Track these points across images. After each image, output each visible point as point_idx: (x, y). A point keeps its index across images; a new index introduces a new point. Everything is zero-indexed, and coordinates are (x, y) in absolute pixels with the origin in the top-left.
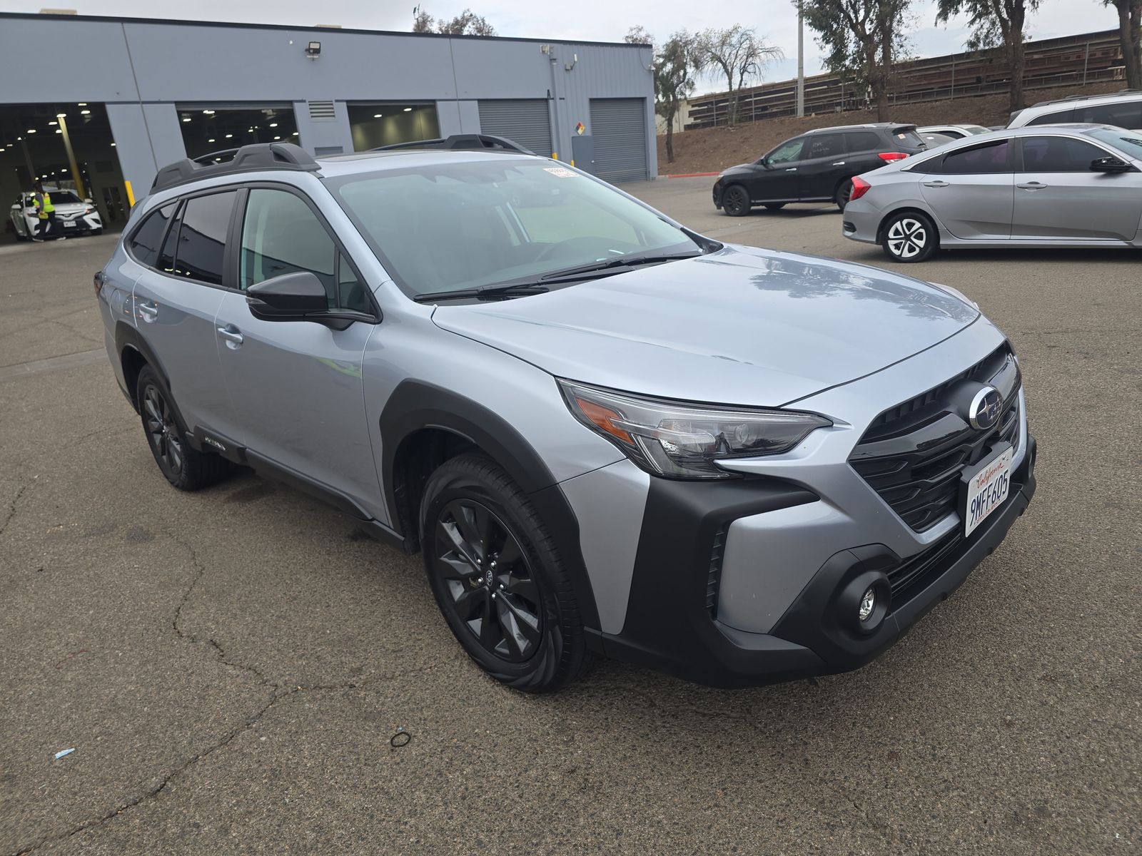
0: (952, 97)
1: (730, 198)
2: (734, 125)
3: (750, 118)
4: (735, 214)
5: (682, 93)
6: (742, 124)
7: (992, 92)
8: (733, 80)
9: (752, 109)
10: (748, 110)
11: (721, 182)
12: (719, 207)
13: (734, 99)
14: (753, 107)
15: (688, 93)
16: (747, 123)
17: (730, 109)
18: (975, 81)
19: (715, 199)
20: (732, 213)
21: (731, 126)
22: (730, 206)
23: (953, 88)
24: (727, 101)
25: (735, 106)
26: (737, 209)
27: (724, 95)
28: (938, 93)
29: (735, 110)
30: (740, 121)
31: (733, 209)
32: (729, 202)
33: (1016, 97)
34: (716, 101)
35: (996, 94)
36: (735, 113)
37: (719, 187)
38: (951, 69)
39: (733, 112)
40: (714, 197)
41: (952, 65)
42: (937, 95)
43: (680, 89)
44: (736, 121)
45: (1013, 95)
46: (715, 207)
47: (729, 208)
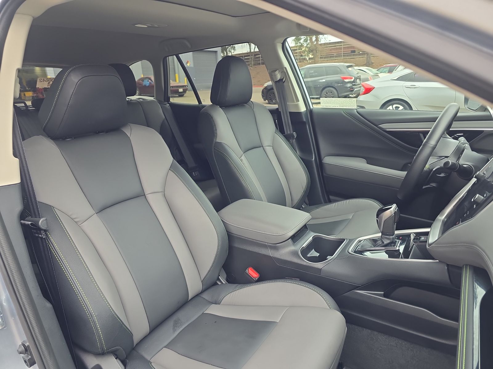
0: (342, 58)
1: (271, 96)
2: (253, 66)
3: (259, 64)
4: (273, 103)
5: (230, 52)
6: (256, 66)
7: (357, 57)
8: (251, 47)
9: (260, 60)
10: (258, 60)
11: (266, 88)
12: (265, 100)
13: (252, 55)
14: (261, 59)
15: (232, 51)
16: (258, 66)
17: (250, 59)
18: (350, 52)
19: (263, 96)
20: (271, 103)
21: (251, 67)
22: (271, 99)
23: (342, 55)
24: (249, 56)
25: (253, 58)
26: (274, 101)
27: (247, 53)
28: (336, 56)
29: (253, 60)
30: (255, 65)
31: (272, 101)
32: (270, 97)
33: (368, 59)
34: (244, 56)
35: (359, 58)
36: (253, 61)
37: (265, 90)
38: (341, 47)
39: (252, 61)
40: (262, 95)
41: (342, 45)
42: (335, 57)
43: (229, 49)
44: (253, 64)
45: (367, 58)
46: (263, 100)
47: (270, 100)
